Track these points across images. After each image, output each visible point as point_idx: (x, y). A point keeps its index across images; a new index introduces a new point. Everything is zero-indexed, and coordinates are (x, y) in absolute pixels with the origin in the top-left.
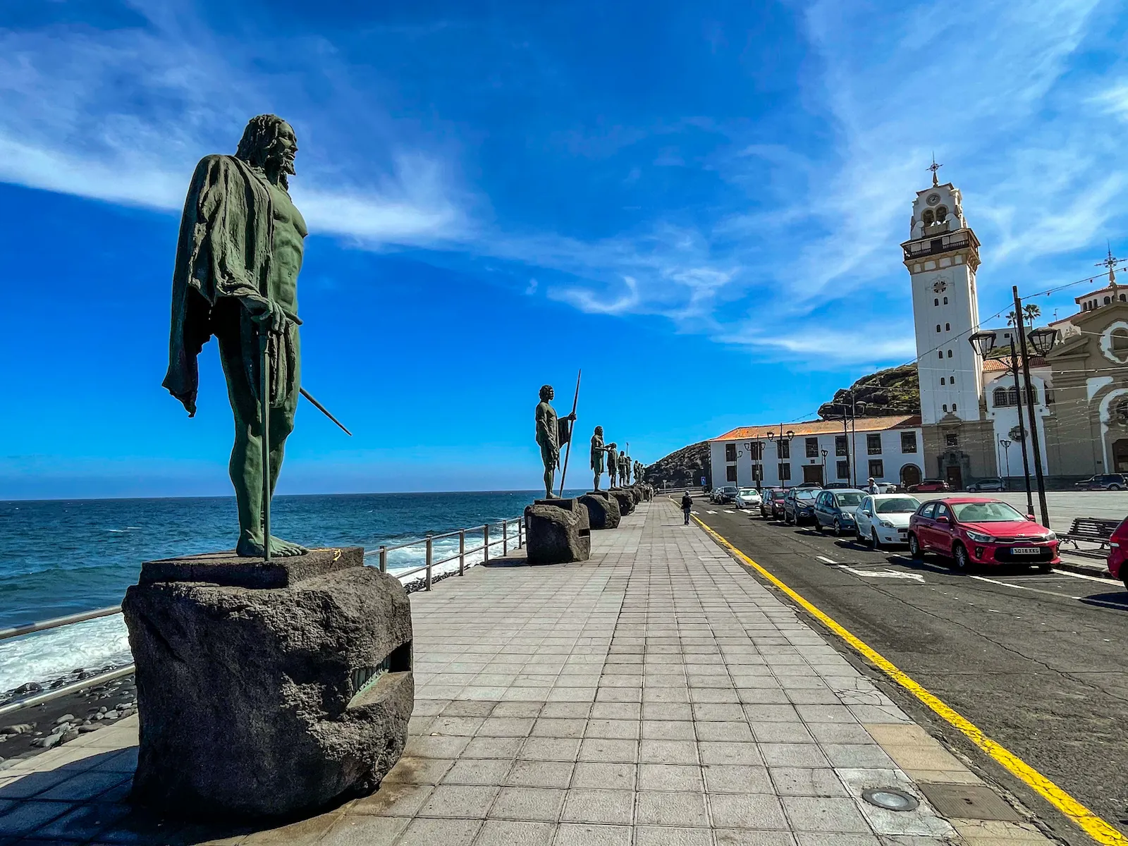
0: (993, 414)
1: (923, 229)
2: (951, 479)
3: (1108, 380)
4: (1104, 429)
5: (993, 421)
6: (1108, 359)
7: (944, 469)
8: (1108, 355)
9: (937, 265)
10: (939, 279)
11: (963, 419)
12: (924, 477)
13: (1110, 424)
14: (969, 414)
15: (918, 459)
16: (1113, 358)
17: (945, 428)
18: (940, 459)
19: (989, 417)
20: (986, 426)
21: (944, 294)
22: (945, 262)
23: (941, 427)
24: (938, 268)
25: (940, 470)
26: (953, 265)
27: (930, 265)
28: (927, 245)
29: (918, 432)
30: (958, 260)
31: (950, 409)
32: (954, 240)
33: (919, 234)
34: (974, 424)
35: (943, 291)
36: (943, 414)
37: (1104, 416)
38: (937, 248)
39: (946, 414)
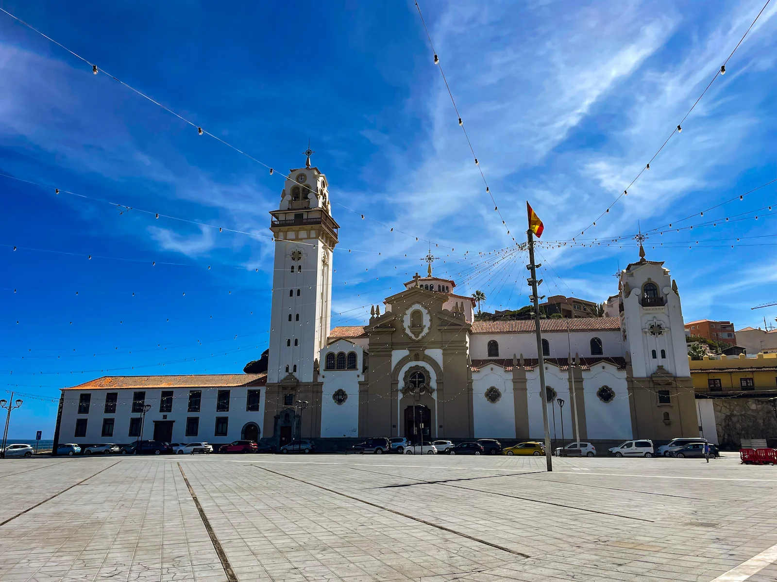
0: (323, 377)
1: (291, 202)
2: (284, 439)
3: (405, 353)
4: (400, 396)
5: (322, 384)
6: (407, 335)
7: (278, 428)
8: (408, 331)
9: (297, 236)
10: (297, 248)
11: (300, 380)
12: (261, 436)
13: (405, 391)
14: (305, 376)
15: (258, 417)
16: (410, 334)
17: (285, 388)
18: (276, 418)
19: (320, 379)
20: (316, 388)
21: (300, 262)
22: (303, 234)
23: (282, 386)
24: (297, 239)
25: (275, 430)
26: (309, 238)
27: (291, 235)
28: (291, 217)
29: (263, 390)
30: (313, 234)
31: (291, 370)
32: (312, 216)
33: (286, 205)
34: (307, 384)
35: (298, 260)
36: (284, 375)
37: (401, 384)
38: (299, 221)
39: (287, 374)
